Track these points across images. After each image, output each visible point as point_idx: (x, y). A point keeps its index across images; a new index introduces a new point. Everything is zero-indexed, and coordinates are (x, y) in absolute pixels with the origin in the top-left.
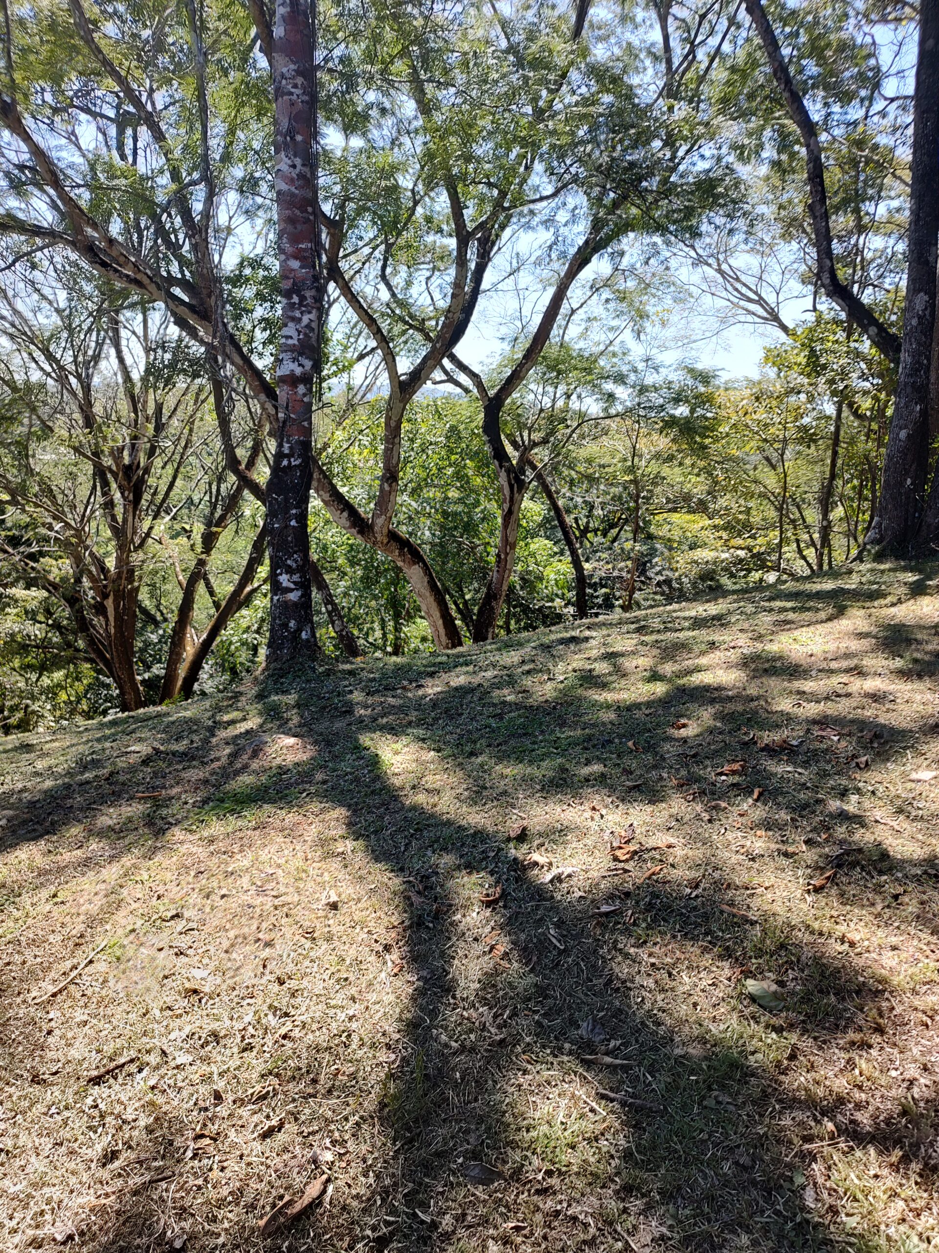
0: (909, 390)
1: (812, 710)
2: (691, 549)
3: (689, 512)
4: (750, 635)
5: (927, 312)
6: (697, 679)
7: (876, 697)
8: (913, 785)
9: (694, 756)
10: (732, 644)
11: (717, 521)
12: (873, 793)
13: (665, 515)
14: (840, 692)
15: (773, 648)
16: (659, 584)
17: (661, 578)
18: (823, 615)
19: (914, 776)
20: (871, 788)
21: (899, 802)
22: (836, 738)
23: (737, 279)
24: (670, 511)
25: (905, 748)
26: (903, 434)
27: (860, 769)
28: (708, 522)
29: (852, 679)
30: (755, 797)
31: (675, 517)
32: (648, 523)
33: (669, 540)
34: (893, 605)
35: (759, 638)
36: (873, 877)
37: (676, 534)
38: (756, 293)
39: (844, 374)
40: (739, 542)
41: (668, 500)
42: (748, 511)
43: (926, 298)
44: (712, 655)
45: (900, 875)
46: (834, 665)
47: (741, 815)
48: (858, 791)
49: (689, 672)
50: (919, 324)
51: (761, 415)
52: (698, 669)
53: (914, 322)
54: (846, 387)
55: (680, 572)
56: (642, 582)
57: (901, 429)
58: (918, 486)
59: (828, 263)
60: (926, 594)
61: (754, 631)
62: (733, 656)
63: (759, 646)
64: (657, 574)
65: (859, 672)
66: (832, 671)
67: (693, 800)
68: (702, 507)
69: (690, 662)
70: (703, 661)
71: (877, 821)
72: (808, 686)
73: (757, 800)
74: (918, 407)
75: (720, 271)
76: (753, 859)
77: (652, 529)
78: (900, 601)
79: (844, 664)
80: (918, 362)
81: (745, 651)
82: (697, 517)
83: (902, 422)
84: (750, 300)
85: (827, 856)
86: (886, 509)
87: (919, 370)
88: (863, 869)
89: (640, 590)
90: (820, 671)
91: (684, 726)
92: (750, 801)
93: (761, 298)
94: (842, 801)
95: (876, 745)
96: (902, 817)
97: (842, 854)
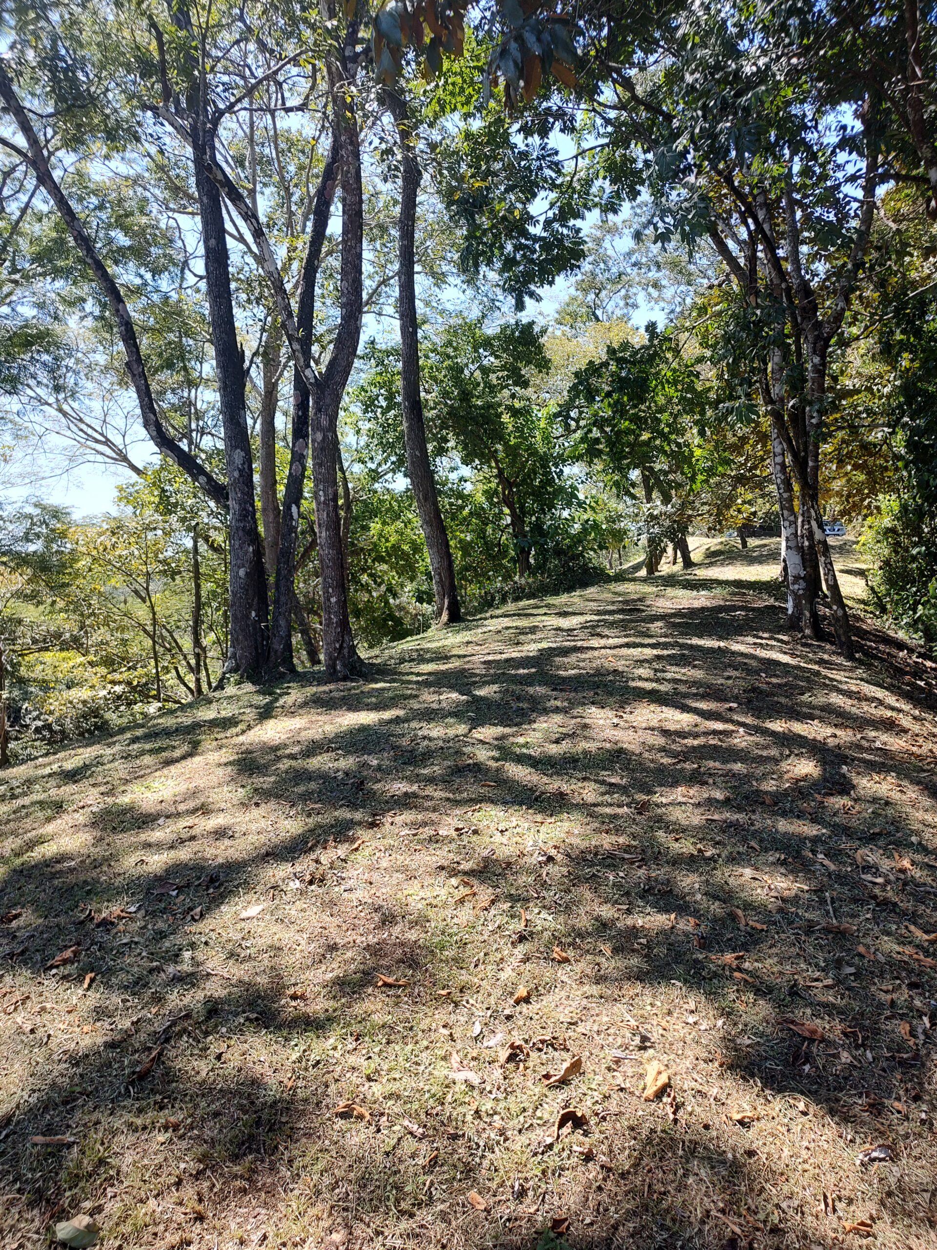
0: (241, 533)
1: (157, 862)
2: (69, 688)
3: (62, 650)
4: (103, 789)
5: (246, 466)
6: (38, 854)
7: (220, 834)
8: (243, 924)
9: (23, 953)
10: (81, 804)
11: (91, 657)
12: (206, 943)
13: (37, 654)
14: (183, 836)
15: (125, 800)
16: (38, 730)
17: (40, 723)
18: (177, 753)
19: (244, 915)
20: (203, 940)
21: (229, 946)
22: (174, 893)
23: (81, 420)
24: (40, 650)
25: (237, 887)
26: (242, 572)
27: (196, 921)
28: (81, 659)
29: (197, 821)
30: (86, 986)
31: (48, 657)
32: (16, 666)
33: (44, 681)
34: (243, 732)
35: (110, 793)
36: (199, 1042)
37: (49, 675)
38: (102, 434)
39: (194, 512)
40: (117, 676)
41: (35, 641)
42: (124, 642)
43: (242, 454)
44: (59, 821)
45: (224, 1030)
46: (182, 807)
47: (69, 1012)
48: (193, 946)
49: (31, 845)
50: (241, 476)
51: (121, 551)
52: (40, 841)
53: (236, 474)
54: (197, 524)
55: (57, 714)
56: (18, 731)
57: (239, 568)
58: (262, 617)
59: (152, 416)
60: (271, 717)
61: (108, 783)
62: (81, 818)
63: (110, 800)
64: (34, 719)
65: (204, 810)
66: (178, 815)
67: (15, 1009)
68: (75, 644)
69: (34, 833)
70: (50, 828)
71: (208, 974)
72: (157, 835)
73: (88, 989)
74: (251, 549)
75: (60, 410)
76: (77, 1064)
77: (23, 672)
78: (249, 727)
79: (191, 804)
80: (245, 509)
81: (95, 809)
82: (72, 653)
83: (239, 562)
84: (97, 441)
85: (155, 1033)
86: (237, 640)
87: (246, 516)
88: (189, 1036)
89: (17, 739)
90: (168, 817)
91: (16, 917)
92: (80, 992)
93: (108, 440)
94: (176, 963)
95: (211, 890)
96: (231, 962)
97: (170, 1027)
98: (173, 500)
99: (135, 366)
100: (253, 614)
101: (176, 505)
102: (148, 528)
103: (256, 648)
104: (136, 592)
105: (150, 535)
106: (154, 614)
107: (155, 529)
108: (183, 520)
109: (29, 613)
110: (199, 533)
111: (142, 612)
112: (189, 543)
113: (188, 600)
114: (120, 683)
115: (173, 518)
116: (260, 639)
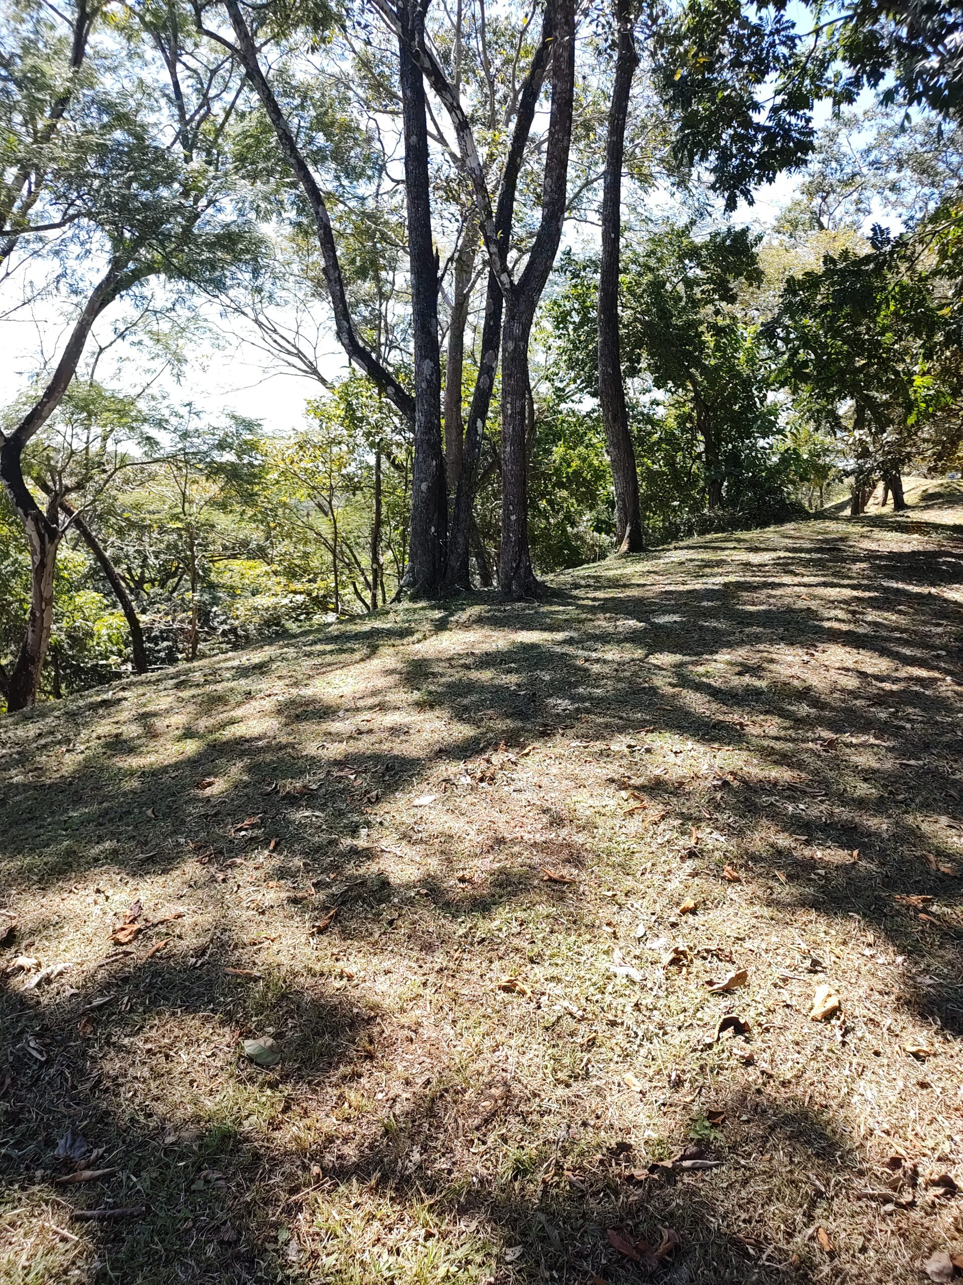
0: (425, 446)
1: (336, 750)
2: (254, 595)
3: (249, 558)
4: (287, 681)
5: (434, 377)
6: (230, 733)
7: (394, 731)
8: (416, 810)
9: (216, 815)
10: (268, 692)
11: (275, 567)
12: (381, 823)
13: (225, 561)
14: (363, 729)
15: (308, 692)
16: (224, 633)
17: (227, 627)
18: (357, 656)
19: (417, 802)
20: (379, 820)
21: (403, 829)
22: (352, 777)
23: (275, 331)
24: (229, 558)
25: (411, 776)
26: (424, 486)
27: (372, 803)
28: (267, 568)
29: (374, 715)
30: (271, 848)
31: (236, 564)
32: (207, 571)
33: (232, 587)
34: (419, 641)
35: (296, 684)
36: (373, 908)
37: (237, 581)
38: (294, 346)
39: (378, 427)
40: (298, 586)
41: (225, 548)
42: (306, 556)
43: (432, 364)
44: (247, 706)
45: (396, 900)
46: (360, 704)
47: (256, 869)
48: (368, 824)
49: (223, 726)
50: (428, 387)
51: (307, 464)
52: (232, 722)
53: (424, 385)
54: (381, 440)
55: (242, 619)
56: (207, 633)
57: (422, 481)
58: (441, 533)
59: (345, 323)
60: (447, 629)
61: (291, 676)
62: (268, 704)
63: (294, 691)
64: (222, 623)
65: (382, 707)
66: (358, 709)
67: (209, 861)
68: (260, 553)
69: (225, 715)
70: (239, 713)
71: (382, 851)
72: (336, 726)
73: (273, 851)
74: (434, 463)
75: (256, 321)
76: (263, 913)
77: (213, 577)
78: (425, 637)
79: (370, 701)
80: (430, 422)
81: (280, 698)
82: (257, 563)
83: (422, 475)
84: (289, 353)
85: (333, 895)
86: (416, 554)
87: (431, 429)
88: (364, 902)
89: (205, 640)
90: (347, 710)
91: (210, 784)
92: (266, 852)
93: (299, 351)
94: (353, 837)
95: (387, 778)
96: (404, 842)
97: (346, 891)
98: (359, 414)
99: (332, 272)
100: (433, 529)
101: (361, 420)
102: (334, 442)
103: (434, 564)
104: (319, 506)
105: (335, 449)
106: (335, 528)
107: (340, 443)
108: (368, 435)
109: (222, 520)
110: (382, 449)
111: (324, 526)
112: (371, 460)
113: (368, 517)
114: (301, 593)
115: (359, 432)
116: (437, 555)
